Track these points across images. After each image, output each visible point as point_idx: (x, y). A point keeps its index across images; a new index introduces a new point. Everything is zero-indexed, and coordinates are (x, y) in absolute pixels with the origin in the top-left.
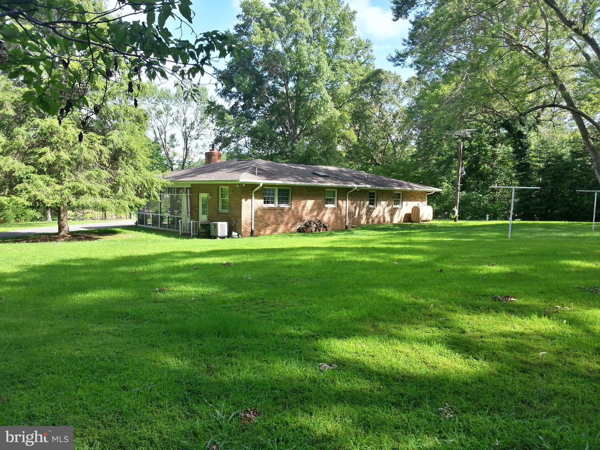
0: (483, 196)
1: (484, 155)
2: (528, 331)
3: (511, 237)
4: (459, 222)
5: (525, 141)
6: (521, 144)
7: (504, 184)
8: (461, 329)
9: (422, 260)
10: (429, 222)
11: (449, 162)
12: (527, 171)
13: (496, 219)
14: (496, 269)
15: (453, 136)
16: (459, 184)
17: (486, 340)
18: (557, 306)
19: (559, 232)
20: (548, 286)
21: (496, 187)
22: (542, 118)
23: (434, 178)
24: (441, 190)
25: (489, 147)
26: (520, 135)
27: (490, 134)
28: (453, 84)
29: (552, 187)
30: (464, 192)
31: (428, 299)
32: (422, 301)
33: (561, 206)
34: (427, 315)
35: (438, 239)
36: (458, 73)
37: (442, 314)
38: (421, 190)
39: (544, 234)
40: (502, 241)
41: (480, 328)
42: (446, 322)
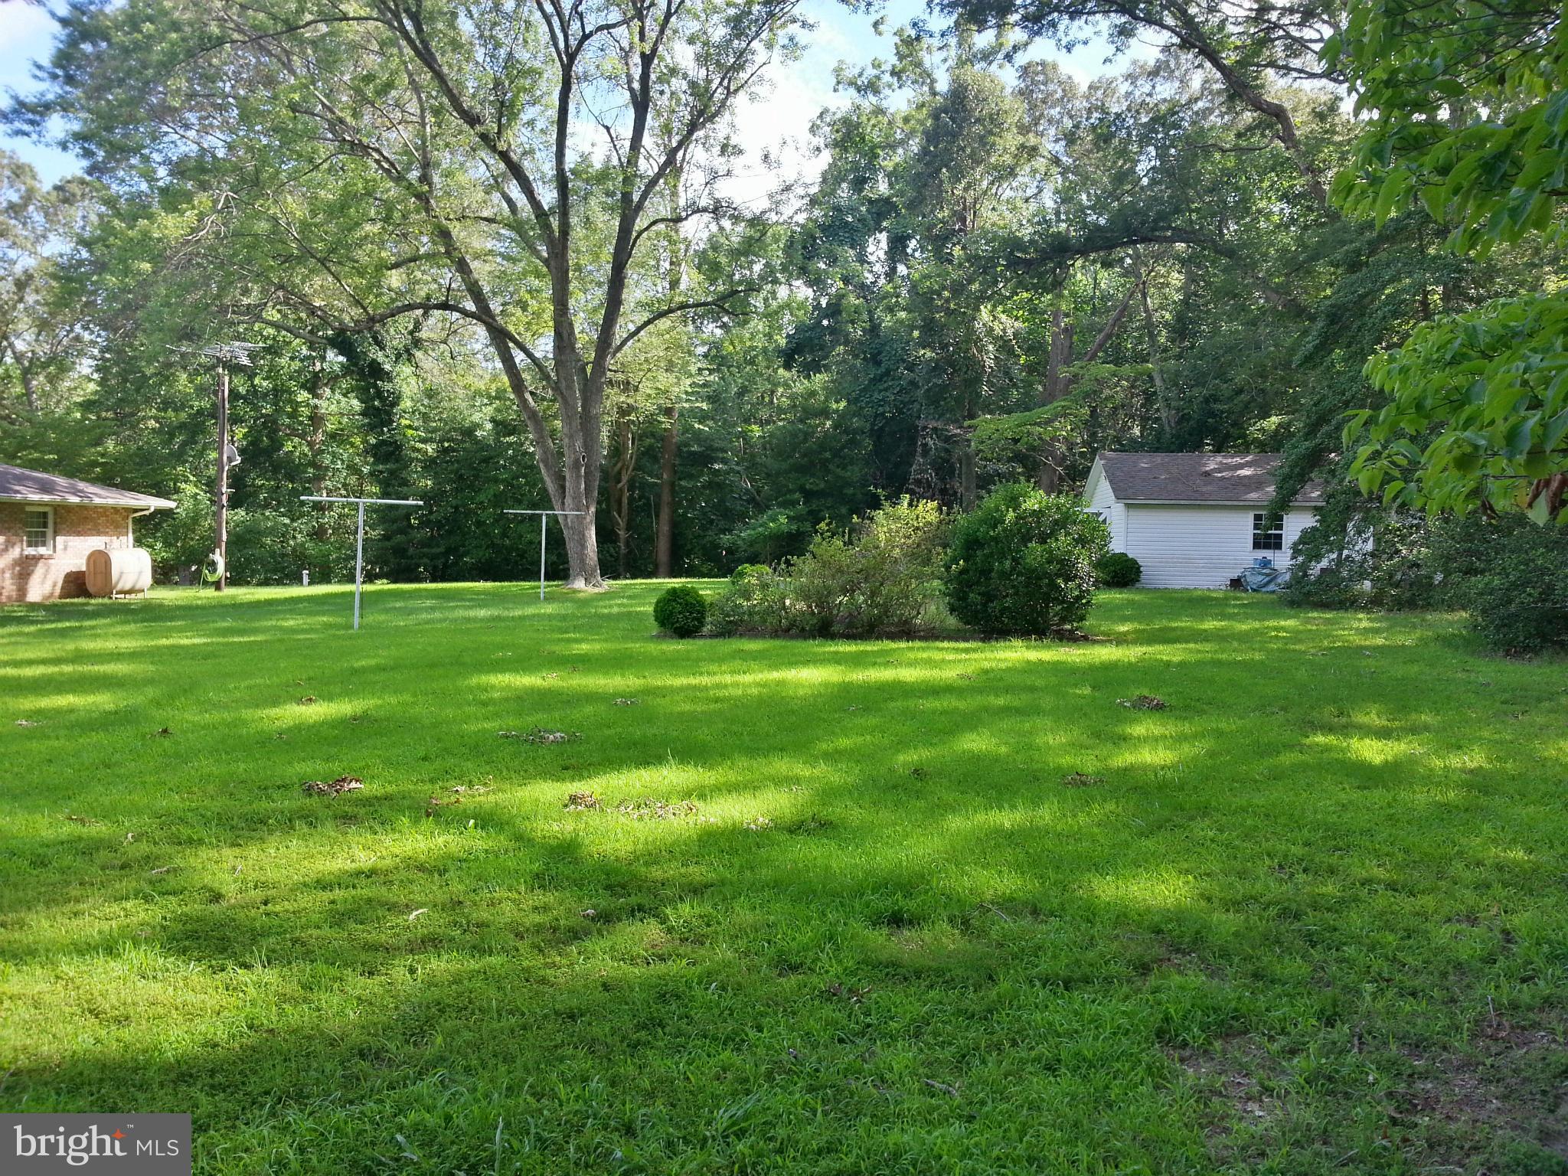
0: (293, 520)
1: (291, 416)
2: (388, 862)
3: (361, 627)
4: (229, 592)
5: (388, 386)
6: (379, 394)
7: (344, 492)
8: (211, 890)
9: (111, 707)
10: (140, 596)
11: (194, 428)
12: (397, 461)
13: (329, 582)
14: (317, 711)
15: (203, 359)
16: (224, 490)
17: (278, 908)
18: (459, 788)
19: (470, 608)
20: (439, 740)
21: (324, 498)
22: (424, 334)
23: (153, 470)
24: (172, 504)
25: (303, 396)
26: (376, 371)
27: (302, 361)
28: (191, 215)
29: (454, 502)
30: (241, 512)
31: (121, 818)
32: (98, 829)
33: (476, 547)
34: (113, 868)
35: (164, 642)
36: (204, 186)
37: (157, 858)
38: (111, 501)
39: (437, 615)
40: (339, 637)
41: (263, 879)
42: (171, 877)
